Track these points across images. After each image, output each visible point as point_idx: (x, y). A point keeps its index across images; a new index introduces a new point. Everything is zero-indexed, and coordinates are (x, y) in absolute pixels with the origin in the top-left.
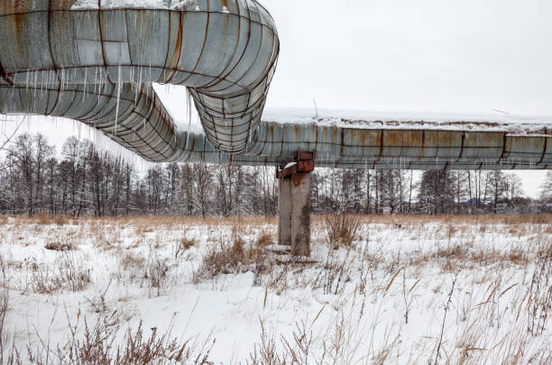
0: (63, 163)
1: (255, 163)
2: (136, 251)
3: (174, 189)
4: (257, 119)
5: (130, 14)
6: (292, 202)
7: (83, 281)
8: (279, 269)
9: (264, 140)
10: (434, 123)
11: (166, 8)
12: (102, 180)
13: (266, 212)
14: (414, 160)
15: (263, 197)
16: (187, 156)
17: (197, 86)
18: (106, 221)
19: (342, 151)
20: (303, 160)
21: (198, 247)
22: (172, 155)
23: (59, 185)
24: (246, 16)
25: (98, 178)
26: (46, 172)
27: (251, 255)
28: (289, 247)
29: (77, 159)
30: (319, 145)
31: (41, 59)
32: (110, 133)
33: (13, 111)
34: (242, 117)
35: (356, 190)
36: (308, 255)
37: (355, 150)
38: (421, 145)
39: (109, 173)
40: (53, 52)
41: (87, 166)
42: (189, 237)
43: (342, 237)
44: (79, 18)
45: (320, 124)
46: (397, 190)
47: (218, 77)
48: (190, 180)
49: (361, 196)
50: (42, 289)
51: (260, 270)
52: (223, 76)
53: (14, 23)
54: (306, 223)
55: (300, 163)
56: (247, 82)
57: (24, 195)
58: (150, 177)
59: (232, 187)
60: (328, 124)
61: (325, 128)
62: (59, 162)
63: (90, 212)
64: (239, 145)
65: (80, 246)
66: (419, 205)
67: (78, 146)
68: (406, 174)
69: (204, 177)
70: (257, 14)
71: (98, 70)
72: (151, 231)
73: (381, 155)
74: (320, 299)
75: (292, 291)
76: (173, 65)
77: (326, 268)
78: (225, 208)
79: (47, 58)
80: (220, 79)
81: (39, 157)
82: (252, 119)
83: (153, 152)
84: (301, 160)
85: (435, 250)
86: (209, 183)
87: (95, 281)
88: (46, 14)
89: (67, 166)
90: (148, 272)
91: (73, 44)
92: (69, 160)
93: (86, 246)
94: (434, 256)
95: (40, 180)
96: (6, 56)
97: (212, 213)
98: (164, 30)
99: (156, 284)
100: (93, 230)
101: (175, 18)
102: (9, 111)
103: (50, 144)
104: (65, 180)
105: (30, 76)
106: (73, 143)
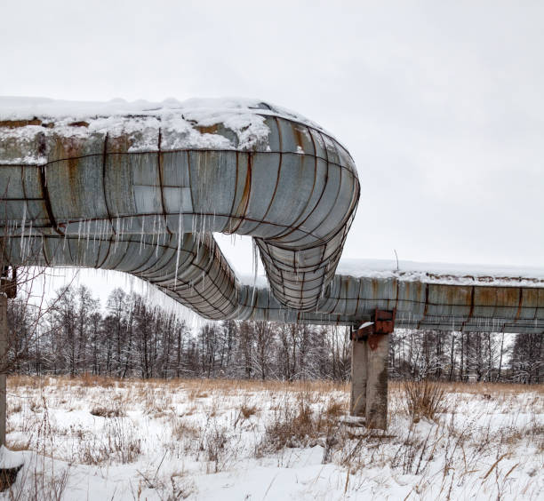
0: (108, 318)
1: (325, 321)
2: (191, 419)
3: (230, 348)
4: (331, 273)
5: (193, 155)
6: (367, 367)
7: (133, 452)
8: (353, 444)
9: (337, 296)
10: (534, 280)
11: (234, 148)
12: (150, 337)
13: (334, 376)
14: (509, 322)
15: (331, 359)
16: (248, 313)
17: (267, 236)
18: (155, 384)
19: (426, 310)
20: (381, 320)
21: (259, 416)
22: (232, 312)
23: (103, 343)
24: (324, 157)
25: (146, 336)
26: (89, 328)
27: (319, 426)
28: (364, 419)
29: (123, 313)
30: (401, 303)
31: (95, 208)
32: (166, 287)
33: (61, 264)
34: (315, 271)
35: (438, 354)
36: (385, 427)
37: (441, 309)
38: (517, 304)
39: (158, 330)
40: (108, 199)
41: (134, 322)
42: (250, 405)
43: (424, 408)
44: (137, 160)
45: (401, 279)
46: (486, 355)
47: (290, 226)
48: (249, 339)
49: (443, 360)
50: (89, 460)
51: (331, 444)
52: (296, 225)
53: (67, 168)
54: (383, 391)
55: (379, 323)
56: (323, 232)
57: (66, 353)
58: (203, 335)
59: (297, 347)
60: (410, 279)
61: (408, 283)
62: (104, 318)
63: (137, 373)
64: (308, 302)
65: (128, 413)
66: (511, 373)
67: (124, 300)
68: (497, 337)
69: (264, 336)
70: (336, 154)
71: (157, 220)
72: (205, 396)
73: (471, 316)
74: (401, 480)
75: (368, 471)
76: (240, 213)
77: (406, 444)
78: (288, 372)
79: (101, 207)
80: (293, 228)
81: (82, 311)
82: (325, 273)
83: (211, 308)
84: (379, 320)
85: (530, 426)
86: (270, 342)
87: (146, 452)
88: (101, 158)
89: (112, 322)
90: (204, 443)
91: (130, 190)
92: (115, 315)
93: (135, 413)
94: (528, 433)
95: (83, 337)
96: (57, 204)
97: (275, 378)
98: (230, 174)
99: (213, 458)
100: (141, 394)
101: (243, 160)
102: (57, 264)
103: (94, 297)
104: (109, 337)
105: (83, 226)
106: (119, 295)
